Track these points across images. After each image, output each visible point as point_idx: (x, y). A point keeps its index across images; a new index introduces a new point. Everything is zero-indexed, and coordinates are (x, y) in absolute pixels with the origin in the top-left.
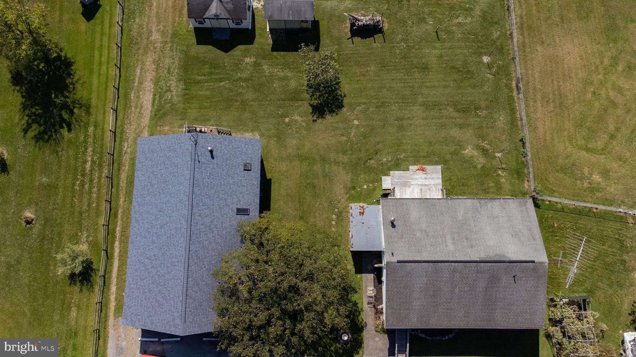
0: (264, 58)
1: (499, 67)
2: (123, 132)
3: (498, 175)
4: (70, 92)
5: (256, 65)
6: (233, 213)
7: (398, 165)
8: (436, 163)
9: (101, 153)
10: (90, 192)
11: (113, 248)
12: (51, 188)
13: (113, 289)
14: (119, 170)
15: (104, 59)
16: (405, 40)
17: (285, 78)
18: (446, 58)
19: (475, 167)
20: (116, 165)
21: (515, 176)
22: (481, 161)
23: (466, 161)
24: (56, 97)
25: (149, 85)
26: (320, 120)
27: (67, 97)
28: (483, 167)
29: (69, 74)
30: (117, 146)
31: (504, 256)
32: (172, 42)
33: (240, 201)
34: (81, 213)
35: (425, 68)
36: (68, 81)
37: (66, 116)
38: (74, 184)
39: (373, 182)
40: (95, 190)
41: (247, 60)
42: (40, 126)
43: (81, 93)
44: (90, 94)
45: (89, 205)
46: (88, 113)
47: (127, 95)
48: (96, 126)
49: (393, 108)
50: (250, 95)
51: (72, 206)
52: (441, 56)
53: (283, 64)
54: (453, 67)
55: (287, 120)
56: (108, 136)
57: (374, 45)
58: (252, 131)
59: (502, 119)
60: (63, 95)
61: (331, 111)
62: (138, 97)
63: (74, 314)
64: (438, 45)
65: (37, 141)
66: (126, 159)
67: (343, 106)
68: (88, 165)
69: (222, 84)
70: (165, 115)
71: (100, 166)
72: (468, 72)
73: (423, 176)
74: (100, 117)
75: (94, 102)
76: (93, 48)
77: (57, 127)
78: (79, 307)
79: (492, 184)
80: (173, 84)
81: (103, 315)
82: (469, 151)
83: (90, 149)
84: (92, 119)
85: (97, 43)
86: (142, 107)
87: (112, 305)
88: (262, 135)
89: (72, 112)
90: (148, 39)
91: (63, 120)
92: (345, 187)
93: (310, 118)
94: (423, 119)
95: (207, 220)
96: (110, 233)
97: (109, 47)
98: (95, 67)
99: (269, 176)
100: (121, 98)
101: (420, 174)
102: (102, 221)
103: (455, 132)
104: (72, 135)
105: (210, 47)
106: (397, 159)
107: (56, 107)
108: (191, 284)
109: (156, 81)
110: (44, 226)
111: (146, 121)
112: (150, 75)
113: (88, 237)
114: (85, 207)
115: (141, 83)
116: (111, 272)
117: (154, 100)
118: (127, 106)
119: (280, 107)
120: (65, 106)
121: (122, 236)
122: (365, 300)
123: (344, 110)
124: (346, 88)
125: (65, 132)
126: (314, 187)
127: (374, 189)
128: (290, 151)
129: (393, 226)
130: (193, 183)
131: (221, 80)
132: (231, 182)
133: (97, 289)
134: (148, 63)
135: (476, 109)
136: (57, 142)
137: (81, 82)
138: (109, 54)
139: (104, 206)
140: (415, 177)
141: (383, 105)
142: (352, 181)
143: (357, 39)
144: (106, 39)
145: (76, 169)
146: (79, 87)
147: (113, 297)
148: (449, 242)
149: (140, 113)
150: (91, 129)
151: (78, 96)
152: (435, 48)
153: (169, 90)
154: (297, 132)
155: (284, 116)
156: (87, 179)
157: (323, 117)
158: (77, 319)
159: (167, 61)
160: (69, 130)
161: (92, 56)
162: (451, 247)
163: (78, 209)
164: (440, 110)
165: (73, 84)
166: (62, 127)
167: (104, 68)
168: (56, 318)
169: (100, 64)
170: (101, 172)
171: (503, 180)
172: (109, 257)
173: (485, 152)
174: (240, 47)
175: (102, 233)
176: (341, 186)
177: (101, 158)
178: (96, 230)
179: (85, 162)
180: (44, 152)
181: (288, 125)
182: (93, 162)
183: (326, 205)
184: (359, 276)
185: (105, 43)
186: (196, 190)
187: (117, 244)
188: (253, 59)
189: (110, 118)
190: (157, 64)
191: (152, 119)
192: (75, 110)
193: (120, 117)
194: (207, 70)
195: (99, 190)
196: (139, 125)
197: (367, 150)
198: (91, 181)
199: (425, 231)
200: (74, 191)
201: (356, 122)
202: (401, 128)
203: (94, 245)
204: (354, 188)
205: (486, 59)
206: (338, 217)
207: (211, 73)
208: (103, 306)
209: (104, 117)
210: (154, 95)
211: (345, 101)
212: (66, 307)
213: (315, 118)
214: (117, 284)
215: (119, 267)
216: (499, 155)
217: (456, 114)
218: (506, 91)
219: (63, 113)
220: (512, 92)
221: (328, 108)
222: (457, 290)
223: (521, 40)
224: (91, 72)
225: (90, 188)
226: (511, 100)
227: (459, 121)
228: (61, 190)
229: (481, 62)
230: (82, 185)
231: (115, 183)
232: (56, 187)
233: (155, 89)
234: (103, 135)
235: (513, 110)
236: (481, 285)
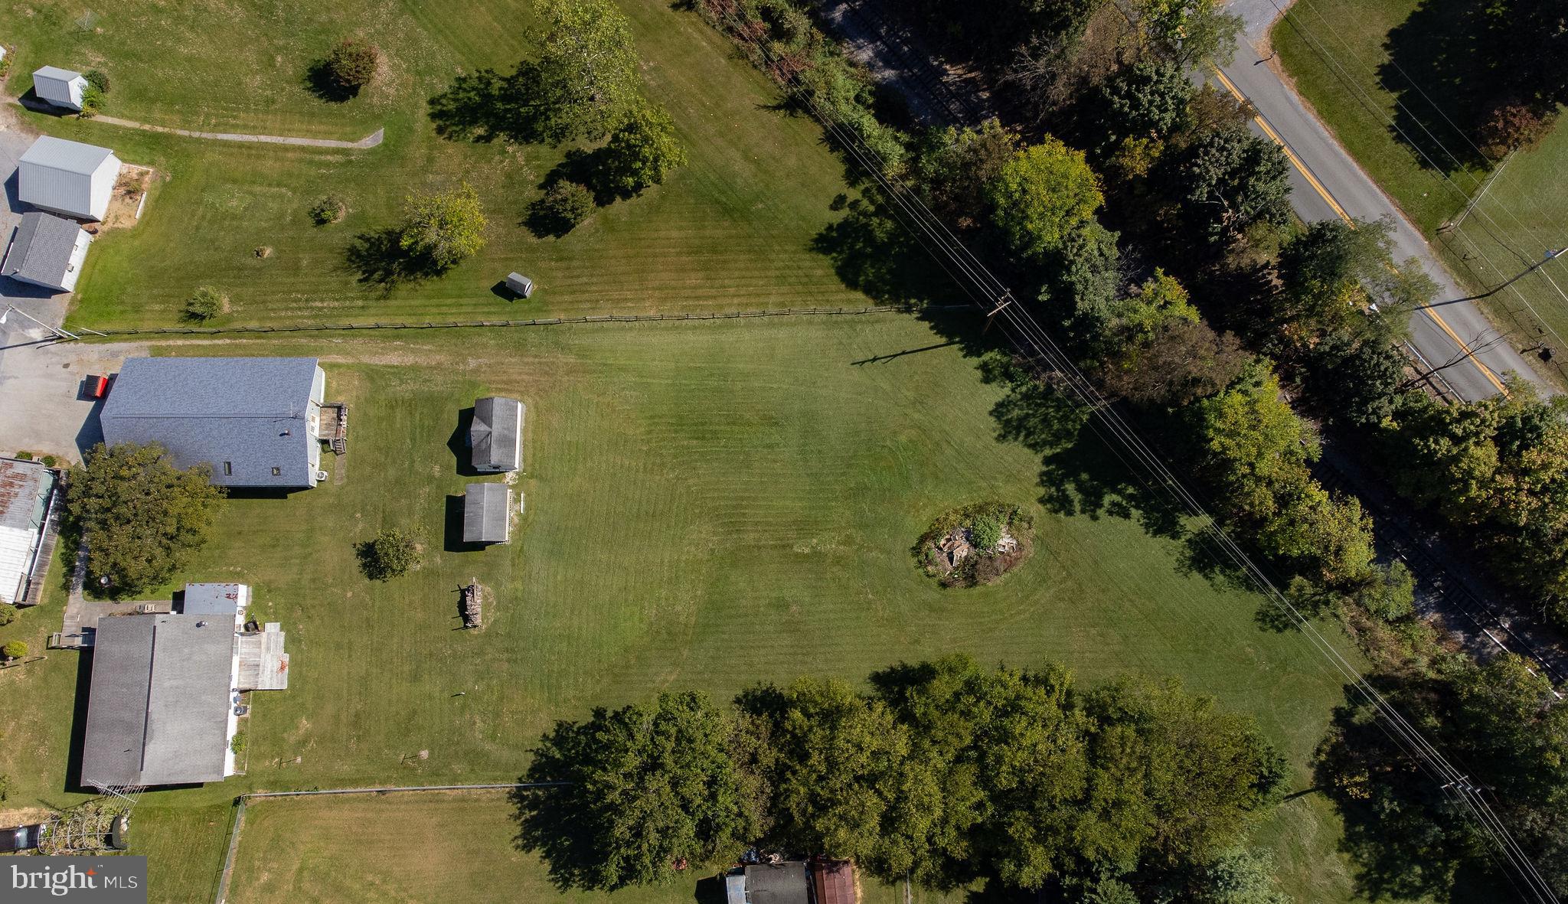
0: (438, 487)
1: (414, 769)
2: (354, 336)
3: (273, 757)
4: (406, 275)
5: (430, 479)
6: (225, 457)
7: (292, 642)
8: (291, 685)
9: (330, 316)
10: (287, 309)
11: (222, 338)
12: (295, 269)
13: (180, 342)
14: (310, 336)
15: (444, 309)
16: (454, 656)
17: (411, 513)
18: (427, 704)
19: (285, 731)
20: (317, 332)
21: (272, 778)
22: (292, 738)
23: (292, 720)
24: (400, 263)
25: (409, 360)
26: (355, 552)
27: (399, 274)
28: (283, 739)
29: (426, 274)
30: (338, 332)
31: (152, 738)
32: (465, 381)
33: (239, 464)
34: (264, 302)
35: (415, 678)
36: (419, 275)
37: (376, 276)
38: (298, 292)
39: (275, 613)
40: (290, 313)
41: (437, 468)
42: (367, 250)
43: (404, 288)
44: (405, 299)
45: (272, 310)
46: (378, 299)
47: (397, 337)
48: (363, 307)
49: (365, 638)
50: (392, 473)
51: (273, 293)
52: (431, 697)
53: (429, 509)
54: (415, 712)
55: (358, 515)
56: (345, 322)
57: (449, 617)
58: (348, 477)
59: (345, 768)
60: (401, 270)
61: (365, 565)
62: (396, 349)
63: (157, 307)
64: (446, 695)
65: (349, 250)
66: (323, 342)
67: (371, 579)
68: (319, 304)
69: (408, 441)
70: (372, 380)
71: (316, 317)
72: (408, 731)
73: (275, 670)
74: (372, 311)
75: (392, 303)
76: (460, 297)
77: (364, 268)
78: (163, 311)
79: (262, 749)
80: (411, 386)
81: (152, 335)
82: (305, 724)
83: (336, 304)
84: (370, 303)
85: (461, 301)
86: (383, 354)
87: (164, 343)
88: (342, 488)
89: (381, 281)
90: (469, 355)
91: (372, 273)
92: (270, 582)
93: (358, 542)
94: (349, 673)
95: (215, 433)
96: (240, 333)
97: (460, 314)
98: (435, 301)
99: (290, 496)
100: (395, 331)
101: (277, 665)
102: (253, 324)
103: (330, 709)
104: (354, 284)
105: (456, 425)
106: (300, 641)
107: (388, 264)
108: (151, 421)
109: (414, 368)
110: (254, 268)
111: (366, 359)
112: (422, 361)
113: (237, 311)
114: (270, 306)
115: (413, 351)
116: (199, 338)
117: (390, 367)
118: (385, 337)
119: (376, 508)
120: (389, 273)
121: (236, 345)
122: (142, 603)
123: (367, 581)
124: (393, 582)
125: (359, 276)
126: (274, 546)
127: (266, 614)
128: (320, 519)
129: (199, 625)
130: (252, 418)
131: (413, 440)
132: (259, 455)
133: (179, 327)
134: (438, 357)
135: (359, 737)
136: (346, 269)
137: (418, 287)
138: (452, 314)
139: (268, 324)
140: (275, 660)
141: (370, 626)
142: (278, 589)
143: (458, 596)
144: (469, 309)
145: (315, 292)
146: (411, 285)
147: (171, 343)
148: (174, 683)
149: (376, 353)
150: (360, 303)
151: (400, 286)
152: (442, 691)
153: (402, 382)
154: (342, 527)
155: (363, 510)
156: (302, 304)
157: (358, 555)
158: (152, 311)
159: (440, 379)
160: (360, 281)
161: (449, 296)
162: (167, 684)
163: (269, 298)
164: (360, 693)
165: (415, 278)
166: (364, 273)
167: (435, 310)
168: (155, 291)
169: (438, 306)
170: (308, 318)
171: (267, 763)
172: (213, 335)
173: (303, 742)
174: (455, 459)
175: (238, 325)
176: (272, 577)
177: (325, 316)
178: (244, 319)
179: (322, 300)
180: (335, 258)
181: (352, 516)
182: (321, 309)
183: (253, 560)
184: (171, 596)
185: (464, 309)
186: (245, 420)
187: (228, 341)
188: (437, 475)
189: (371, 322)
190: (439, 366)
191: (367, 365)
192: (383, 284)
193: (372, 332)
194: (426, 423)
195: (288, 317)
196: (361, 353)
197: (314, 607)
198: (300, 309)
199: (189, 659)
200: (290, 292)
201: (349, 594)
202: (339, 646)
203: (229, 318)
204: (269, 591)
205: (424, 754)
206: (238, 573)
207: (422, 427)
208: (162, 334)
209: (373, 315)
210: (397, 367)
211: (378, 582)
212: (165, 298)
213: (358, 546)
214: (184, 346)
215: (202, 346)
216: (299, 760)
217: (352, 711)
218: (383, 775)
219: (380, 273)
220: (380, 783)
221: (370, 562)
222: (124, 690)
223: (446, 798)
224: (429, 297)
225: (292, 309)
226: (370, 781)
227: (343, 717)
228: (292, 280)
229: (420, 747)
230: (296, 301)
231: (295, 333)
232: (296, 275)
233: (405, 367)
234: (352, 316)
235: (355, 782)
236: (127, 715)
